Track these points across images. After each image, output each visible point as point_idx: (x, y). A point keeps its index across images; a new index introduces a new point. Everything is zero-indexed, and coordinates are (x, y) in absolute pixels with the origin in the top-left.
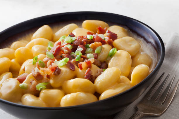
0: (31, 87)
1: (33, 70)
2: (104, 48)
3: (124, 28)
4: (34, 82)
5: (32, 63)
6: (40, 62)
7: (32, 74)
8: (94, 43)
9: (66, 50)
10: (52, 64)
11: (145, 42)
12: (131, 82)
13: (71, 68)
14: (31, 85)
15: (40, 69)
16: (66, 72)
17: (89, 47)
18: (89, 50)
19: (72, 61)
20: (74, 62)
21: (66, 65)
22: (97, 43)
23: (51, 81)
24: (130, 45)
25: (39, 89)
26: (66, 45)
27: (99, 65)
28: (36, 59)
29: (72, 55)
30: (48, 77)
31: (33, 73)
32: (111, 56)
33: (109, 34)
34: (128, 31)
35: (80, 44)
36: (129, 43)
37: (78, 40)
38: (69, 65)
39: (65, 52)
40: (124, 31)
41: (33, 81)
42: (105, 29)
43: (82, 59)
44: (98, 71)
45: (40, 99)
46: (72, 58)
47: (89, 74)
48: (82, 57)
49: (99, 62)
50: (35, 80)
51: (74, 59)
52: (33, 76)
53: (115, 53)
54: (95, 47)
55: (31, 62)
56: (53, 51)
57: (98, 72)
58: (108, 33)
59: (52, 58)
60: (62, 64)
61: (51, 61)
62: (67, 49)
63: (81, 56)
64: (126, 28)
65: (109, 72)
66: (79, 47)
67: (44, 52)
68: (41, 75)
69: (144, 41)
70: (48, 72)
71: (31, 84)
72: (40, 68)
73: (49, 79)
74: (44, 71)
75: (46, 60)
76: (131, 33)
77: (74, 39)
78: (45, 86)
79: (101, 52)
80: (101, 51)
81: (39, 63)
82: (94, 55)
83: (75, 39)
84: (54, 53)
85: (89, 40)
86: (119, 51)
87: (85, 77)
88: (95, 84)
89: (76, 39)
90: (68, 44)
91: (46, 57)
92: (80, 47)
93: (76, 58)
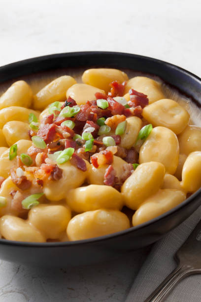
0: (13, 203)
1: (14, 172)
2: (129, 125)
3: (154, 79)
4: (18, 195)
5: (9, 157)
6: (24, 157)
7: (13, 180)
8: (112, 118)
9: (67, 133)
10: (46, 160)
11: (195, 106)
12: (182, 184)
13: (79, 166)
14: (13, 200)
15: (24, 170)
16: (71, 173)
17: (105, 124)
18: (104, 129)
19: (79, 151)
20: (82, 153)
21: (70, 160)
22: (118, 116)
23: (47, 191)
24: (173, 116)
25: (28, 207)
26: (63, 121)
27: (124, 155)
28: (15, 150)
29: (76, 140)
30: (41, 183)
31: (14, 177)
32: (144, 138)
33: (134, 96)
34: (162, 85)
35: (89, 120)
36: (171, 112)
37: (84, 112)
38: (76, 160)
39: (65, 135)
40: (156, 87)
41: (15, 192)
42: (123, 84)
43: (95, 147)
44: (125, 168)
45: (30, 224)
46: (77, 145)
47: (112, 176)
48: (95, 144)
49: (124, 150)
50: (20, 192)
51: (81, 149)
52: (16, 183)
53: (150, 132)
54: (115, 124)
55: (6, 156)
56: (44, 135)
57: (125, 170)
58: (132, 94)
59: (44, 148)
60: (63, 160)
61: (42, 153)
62: (67, 129)
63: (93, 142)
64: (157, 80)
65: (145, 172)
66: (87, 124)
67: (25, 134)
68: (28, 181)
69: (192, 103)
70: (40, 175)
71: (13, 198)
72: (24, 167)
73: (42, 187)
74: (32, 173)
75: (34, 152)
76: (167, 88)
77: (77, 110)
78: (37, 200)
79: (126, 132)
80: (125, 130)
81: (21, 158)
82: (114, 138)
83: (79, 110)
84: (46, 137)
85: (101, 110)
86: (156, 130)
87: (105, 181)
88: (122, 194)
89: (81, 111)
90: (67, 119)
91: (31, 145)
92: (89, 125)
93: (85, 146)
